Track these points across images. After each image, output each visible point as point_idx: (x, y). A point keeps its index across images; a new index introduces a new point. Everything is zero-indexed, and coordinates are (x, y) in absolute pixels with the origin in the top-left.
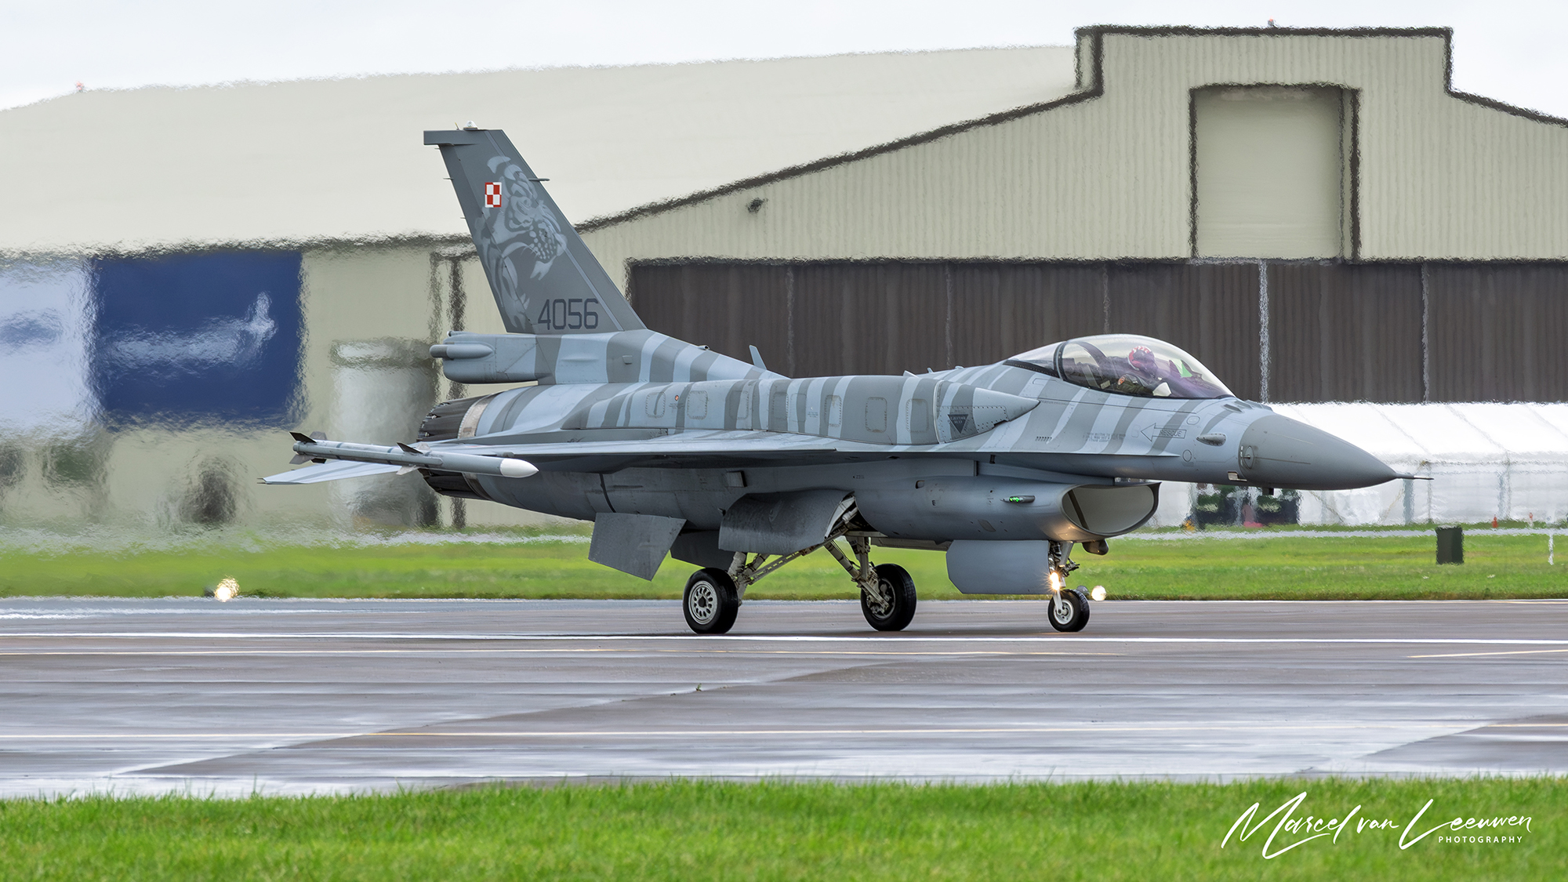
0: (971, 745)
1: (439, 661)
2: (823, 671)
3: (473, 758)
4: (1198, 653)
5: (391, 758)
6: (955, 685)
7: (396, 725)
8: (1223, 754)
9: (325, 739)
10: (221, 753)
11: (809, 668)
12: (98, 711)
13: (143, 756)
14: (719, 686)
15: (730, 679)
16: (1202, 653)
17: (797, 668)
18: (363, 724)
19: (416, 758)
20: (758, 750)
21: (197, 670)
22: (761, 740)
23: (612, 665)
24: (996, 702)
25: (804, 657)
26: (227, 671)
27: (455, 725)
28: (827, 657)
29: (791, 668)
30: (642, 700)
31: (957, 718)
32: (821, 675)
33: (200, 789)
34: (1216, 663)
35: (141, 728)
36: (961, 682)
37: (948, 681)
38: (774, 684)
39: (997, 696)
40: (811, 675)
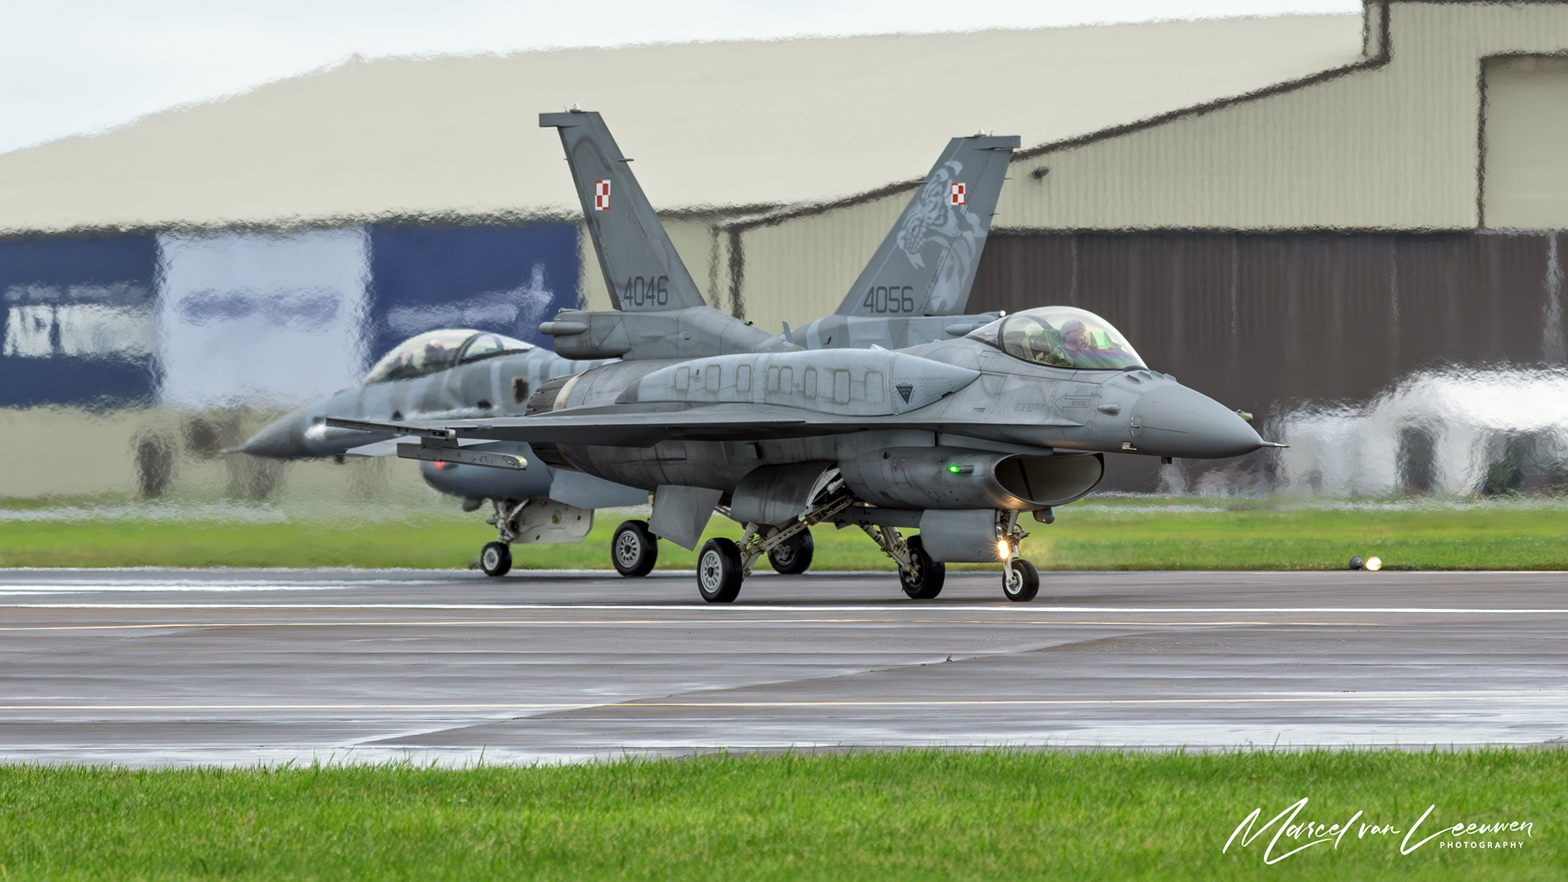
0: (1219, 715)
1: (689, 631)
2: (1077, 641)
3: (715, 728)
4: (1462, 623)
5: (632, 728)
6: (1209, 655)
7: (639, 695)
8: (1474, 724)
9: (567, 709)
10: (460, 723)
11: (1064, 638)
12: (340, 682)
13: (379, 727)
14: (970, 657)
15: (983, 649)
16: (1466, 623)
17: (1050, 638)
18: (606, 694)
19: (657, 728)
20: (1003, 720)
21: (445, 641)
22: (1006, 711)
23: (864, 635)
24: (1250, 672)
25: (1060, 627)
26: (473, 641)
27: (701, 696)
28: (1082, 627)
29: (1043, 639)
30: (891, 670)
31: (1208, 689)
32: (1074, 645)
33: (422, 759)
34: (1475, 633)
35: (383, 698)
36: (1216, 652)
37: (1202, 651)
38: (1024, 655)
39: (1250, 666)
40: (1064, 646)
